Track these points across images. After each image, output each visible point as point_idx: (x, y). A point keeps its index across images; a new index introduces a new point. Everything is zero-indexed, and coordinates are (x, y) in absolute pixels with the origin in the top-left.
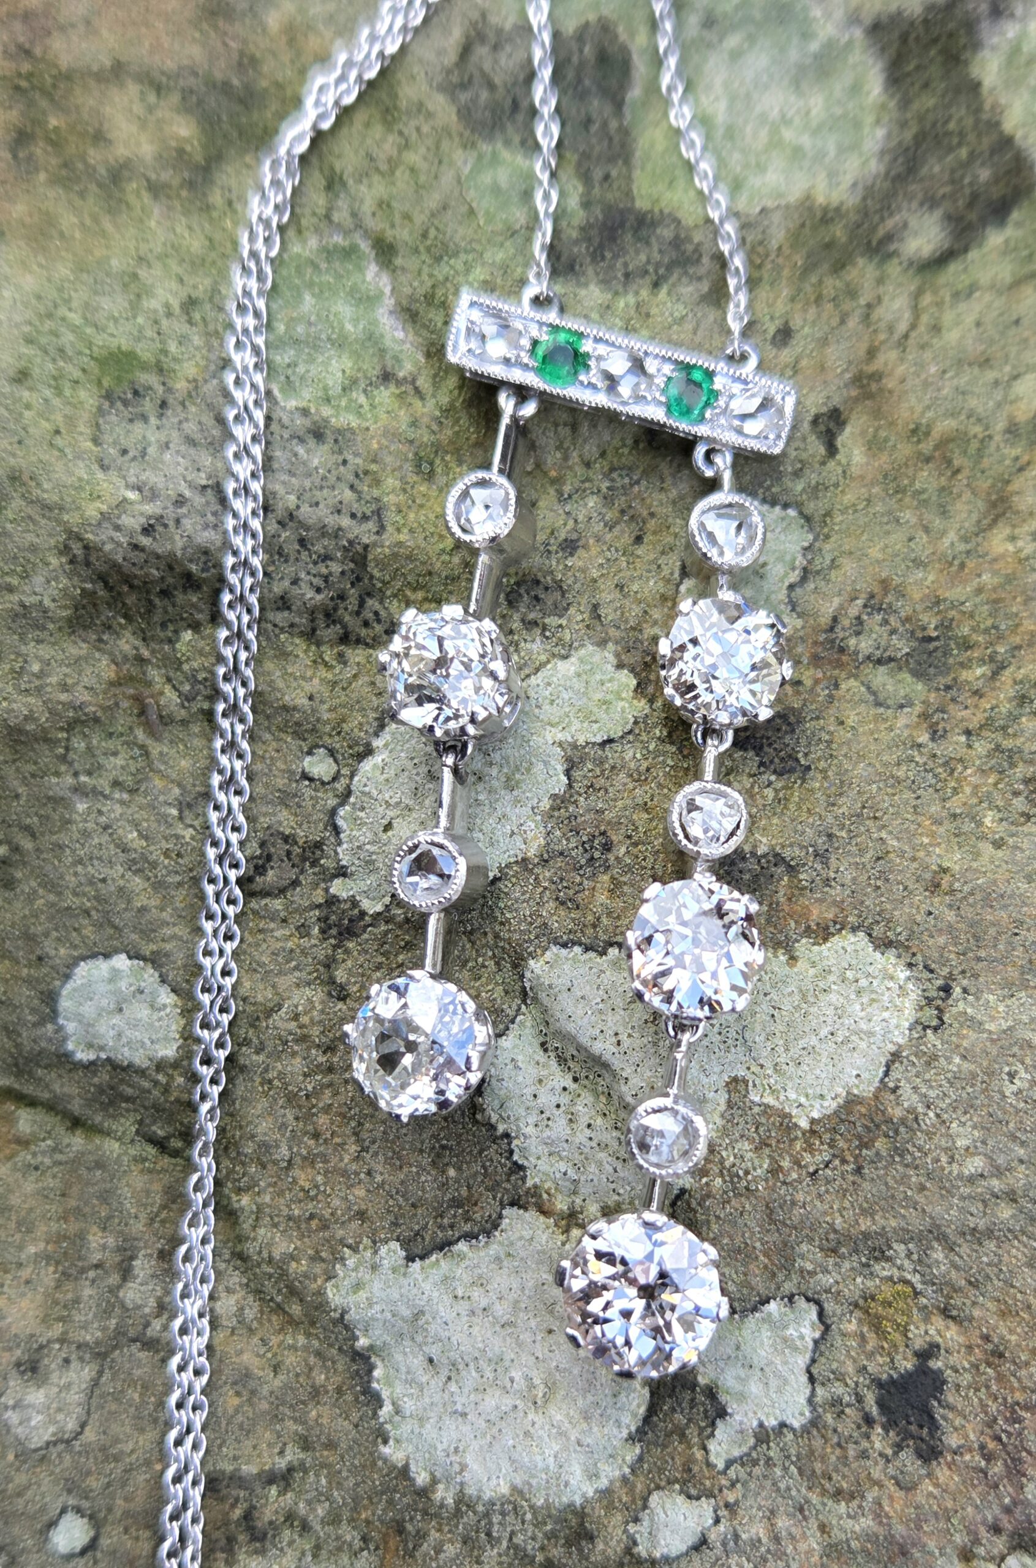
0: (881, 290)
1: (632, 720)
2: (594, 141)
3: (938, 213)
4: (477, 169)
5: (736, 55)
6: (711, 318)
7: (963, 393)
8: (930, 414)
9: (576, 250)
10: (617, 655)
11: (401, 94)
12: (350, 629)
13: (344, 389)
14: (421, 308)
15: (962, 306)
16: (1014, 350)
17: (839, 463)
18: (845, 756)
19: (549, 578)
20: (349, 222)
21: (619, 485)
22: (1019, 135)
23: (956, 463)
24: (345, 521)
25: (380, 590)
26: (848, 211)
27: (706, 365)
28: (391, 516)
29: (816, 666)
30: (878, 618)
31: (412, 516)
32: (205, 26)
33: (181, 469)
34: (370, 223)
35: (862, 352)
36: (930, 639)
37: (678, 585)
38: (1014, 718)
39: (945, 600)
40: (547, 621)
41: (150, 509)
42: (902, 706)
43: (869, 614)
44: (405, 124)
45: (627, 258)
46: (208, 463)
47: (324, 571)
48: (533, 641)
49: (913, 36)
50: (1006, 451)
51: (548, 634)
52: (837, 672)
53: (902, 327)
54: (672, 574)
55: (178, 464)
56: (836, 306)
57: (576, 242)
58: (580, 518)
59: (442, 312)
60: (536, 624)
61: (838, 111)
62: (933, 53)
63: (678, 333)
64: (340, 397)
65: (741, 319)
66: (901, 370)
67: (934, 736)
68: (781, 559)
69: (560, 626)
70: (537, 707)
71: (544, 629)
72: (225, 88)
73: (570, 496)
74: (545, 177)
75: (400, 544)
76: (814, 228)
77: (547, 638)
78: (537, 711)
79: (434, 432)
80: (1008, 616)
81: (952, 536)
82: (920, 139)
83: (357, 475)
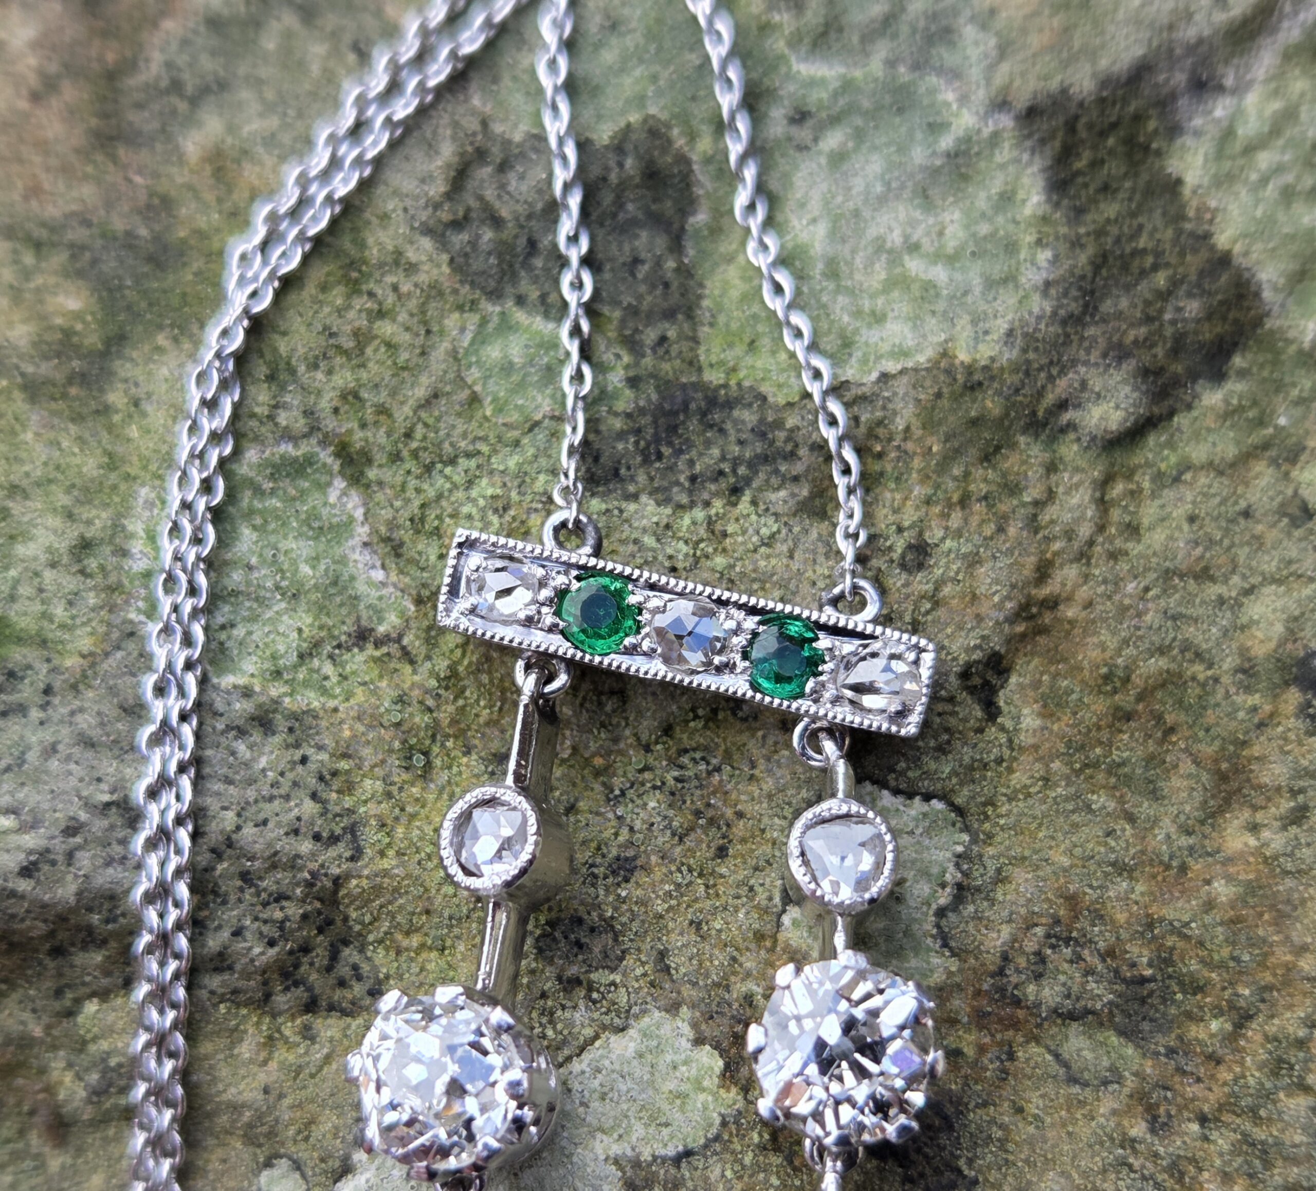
0: (1054, 478)
1: (718, 1121)
2: (643, 288)
3: (1130, 365)
4: (481, 338)
5: (838, 159)
6: (814, 534)
7: (1174, 618)
8: (1130, 651)
9: (620, 446)
10: (695, 1025)
11: (370, 241)
12: (317, 991)
13: (301, 656)
14: (405, 535)
15: (1169, 494)
16: (1242, 554)
17: (1003, 729)
18: (1027, 1161)
19: (594, 914)
20: (300, 425)
21: (690, 773)
22: (1237, 249)
23: (1170, 719)
24: (306, 846)
25: (360, 934)
26: (1002, 369)
27: (806, 614)
28: (371, 836)
29: (981, 1028)
30: (1067, 952)
31: (400, 831)
32: (99, 157)
33: (73, 782)
34: (330, 424)
35: (1028, 572)
36: (1143, 980)
37: (779, 916)
38: (1268, 1096)
39: (1162, 920)
40: (594, 976)
41: (30, 840)
42: (1105, 1083)
43: (1053, 947)
44: (379, 282)
45: (694, 453)
46: (111, 770)
47: (278, 915)
48: (574, 1007)
49: (1083, 120)
50: (1239, 699)
51: (595, 995)
52: (1011, 1033)
53: (1085, 531)
54: (770, 899)
55: (70, 773)
56: (990, 507)
57: (621, 435)
58: (638, 825)
59: (435, 543)
60: (577, 982)
61: (984, 229)
62: (1111, 141)
63: (768, 557)
64: (295, 667)
65: (856, 536)
66: (1084, 593)
67: (1157, 1125)
68: (925, 873)
69: (613, 983)
70: (582, 1104)
71: (590, 989)
72: (129, 241)
73: (623, 793)
74: (574, 348)
75: (385, 873)
76: (956, 398)
77: (594, 1002)
78: (581, 1110)
79: (430, 710)
80: (1252, 943)
81: (1167, 826)
82: (1100, 262)
83: (321, 778)
